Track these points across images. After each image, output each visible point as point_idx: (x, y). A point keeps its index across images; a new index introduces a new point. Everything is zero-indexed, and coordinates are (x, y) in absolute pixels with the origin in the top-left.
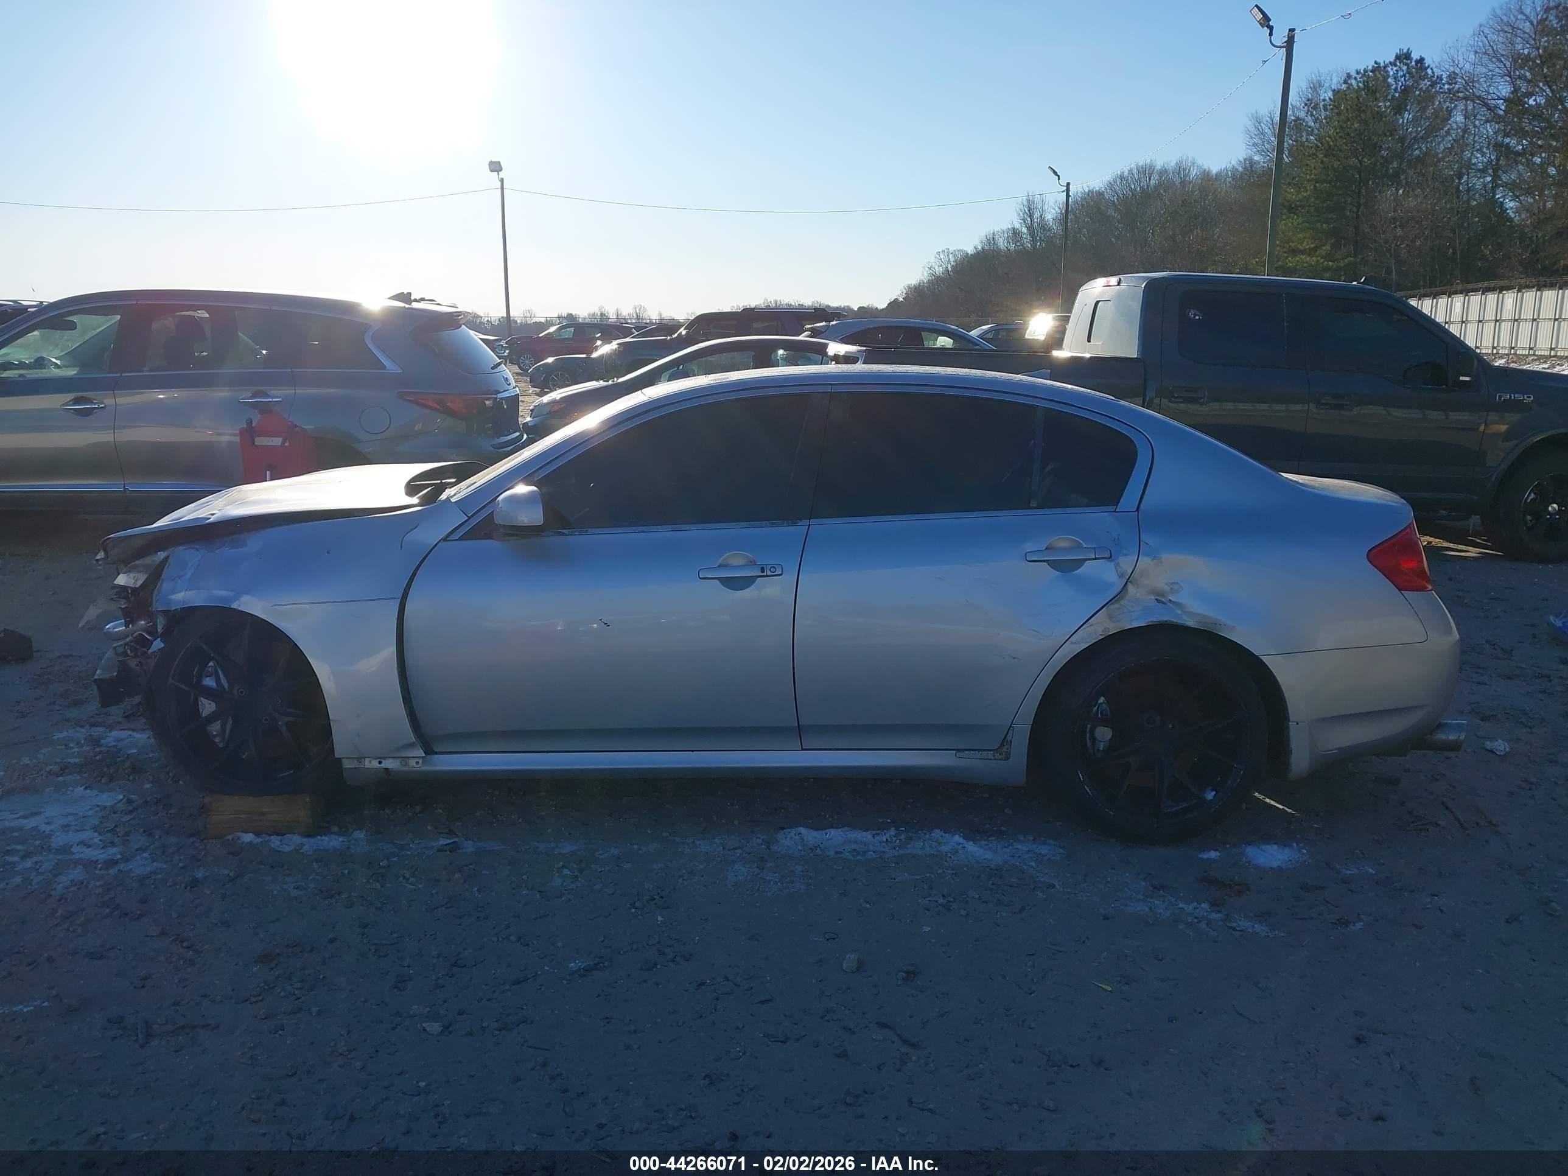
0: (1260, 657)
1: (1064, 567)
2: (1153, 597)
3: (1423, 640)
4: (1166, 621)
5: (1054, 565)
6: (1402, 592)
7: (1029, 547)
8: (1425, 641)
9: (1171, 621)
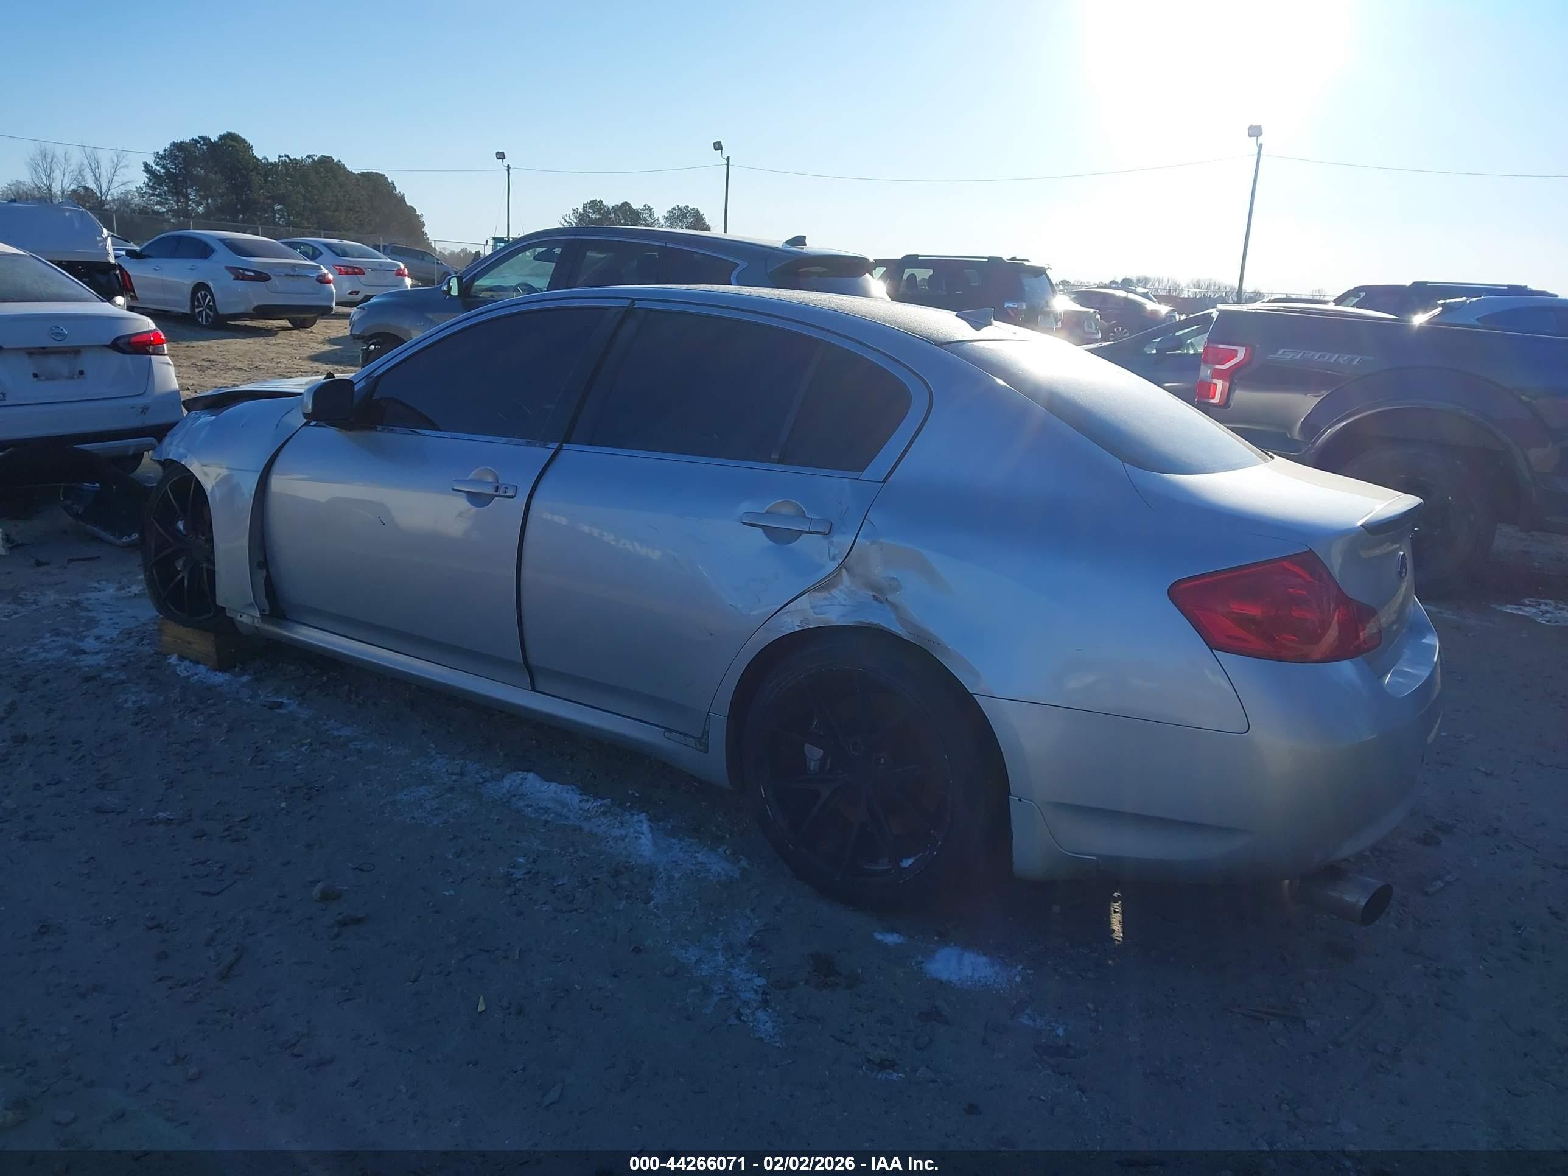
0: (974, 695)
1: (778, 536)
2: (871, 593)
3: (1244, 731)
4: (876, 625)
5: (769, 531)
6: (1214, 651)
7: (746, 506)
8: (1247, 732)
9: (880, 625)
